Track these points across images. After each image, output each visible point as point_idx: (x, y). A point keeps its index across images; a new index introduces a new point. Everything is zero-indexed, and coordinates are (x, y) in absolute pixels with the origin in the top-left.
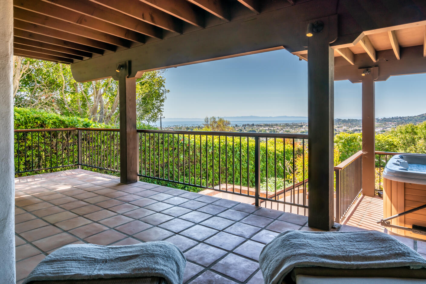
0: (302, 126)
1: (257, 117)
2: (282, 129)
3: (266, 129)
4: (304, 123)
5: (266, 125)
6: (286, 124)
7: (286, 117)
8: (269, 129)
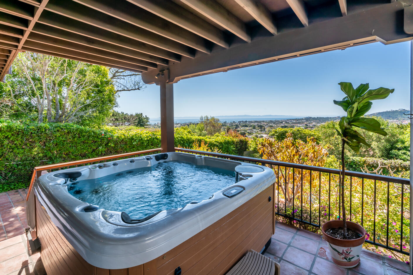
0: (282, 122)
1: (249, 116)
2: (267, 125)
3: (256, 124)
4: (284, 120)
5: (256, 122)
6: (271, 121)
7: (270, 116)
8: (257, 124)
